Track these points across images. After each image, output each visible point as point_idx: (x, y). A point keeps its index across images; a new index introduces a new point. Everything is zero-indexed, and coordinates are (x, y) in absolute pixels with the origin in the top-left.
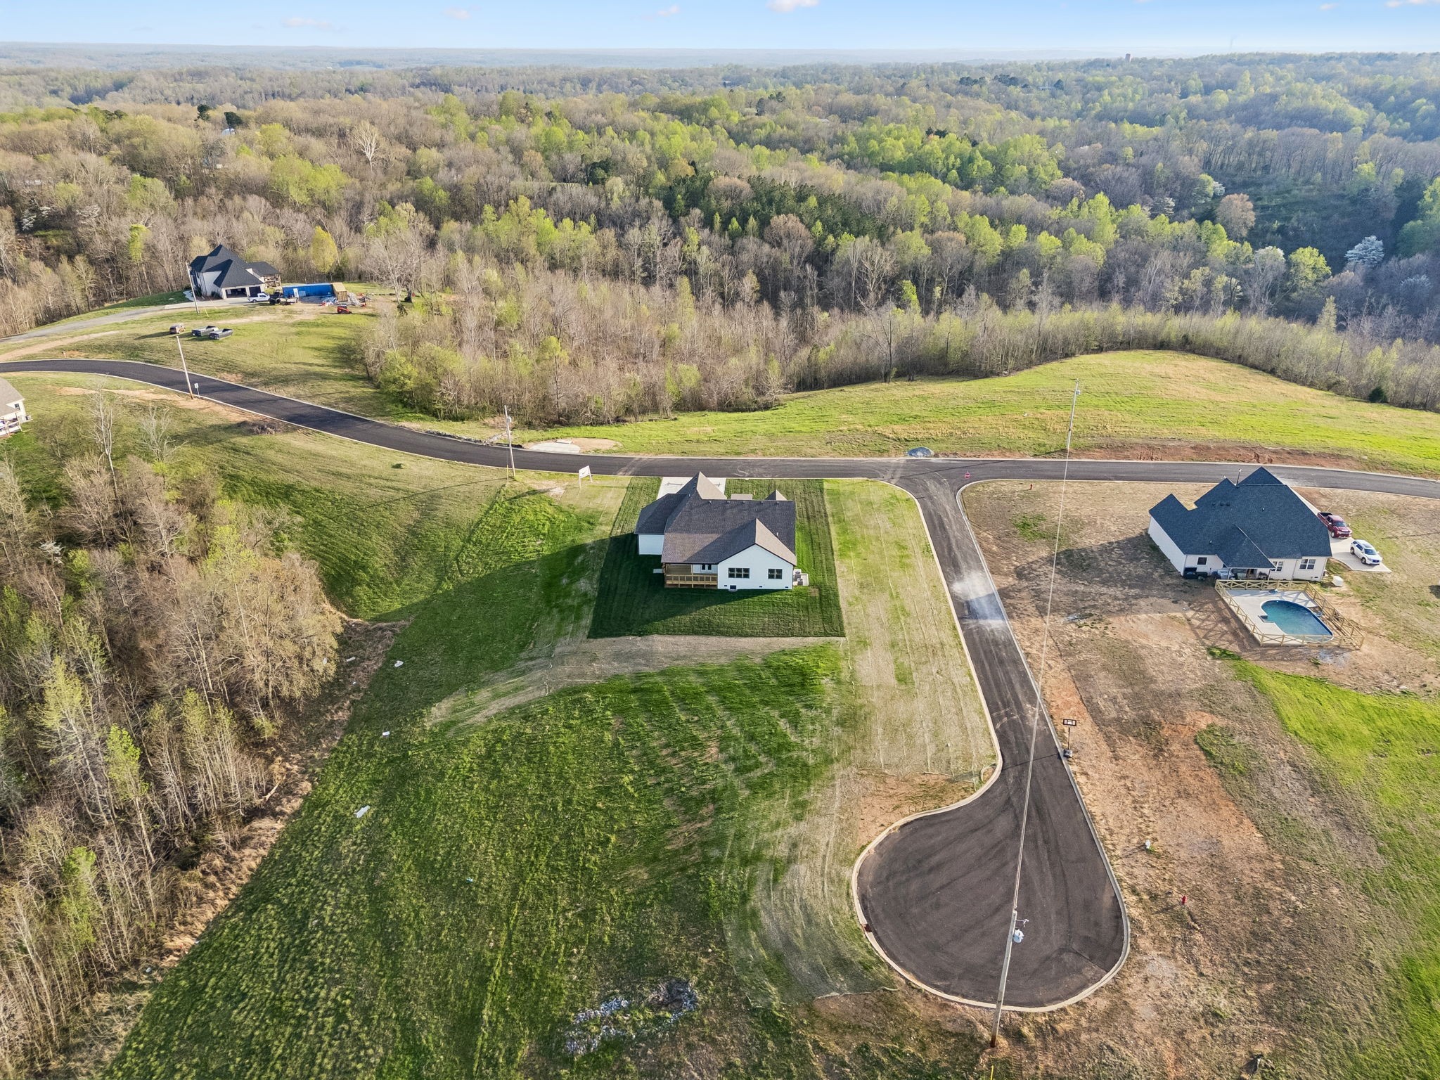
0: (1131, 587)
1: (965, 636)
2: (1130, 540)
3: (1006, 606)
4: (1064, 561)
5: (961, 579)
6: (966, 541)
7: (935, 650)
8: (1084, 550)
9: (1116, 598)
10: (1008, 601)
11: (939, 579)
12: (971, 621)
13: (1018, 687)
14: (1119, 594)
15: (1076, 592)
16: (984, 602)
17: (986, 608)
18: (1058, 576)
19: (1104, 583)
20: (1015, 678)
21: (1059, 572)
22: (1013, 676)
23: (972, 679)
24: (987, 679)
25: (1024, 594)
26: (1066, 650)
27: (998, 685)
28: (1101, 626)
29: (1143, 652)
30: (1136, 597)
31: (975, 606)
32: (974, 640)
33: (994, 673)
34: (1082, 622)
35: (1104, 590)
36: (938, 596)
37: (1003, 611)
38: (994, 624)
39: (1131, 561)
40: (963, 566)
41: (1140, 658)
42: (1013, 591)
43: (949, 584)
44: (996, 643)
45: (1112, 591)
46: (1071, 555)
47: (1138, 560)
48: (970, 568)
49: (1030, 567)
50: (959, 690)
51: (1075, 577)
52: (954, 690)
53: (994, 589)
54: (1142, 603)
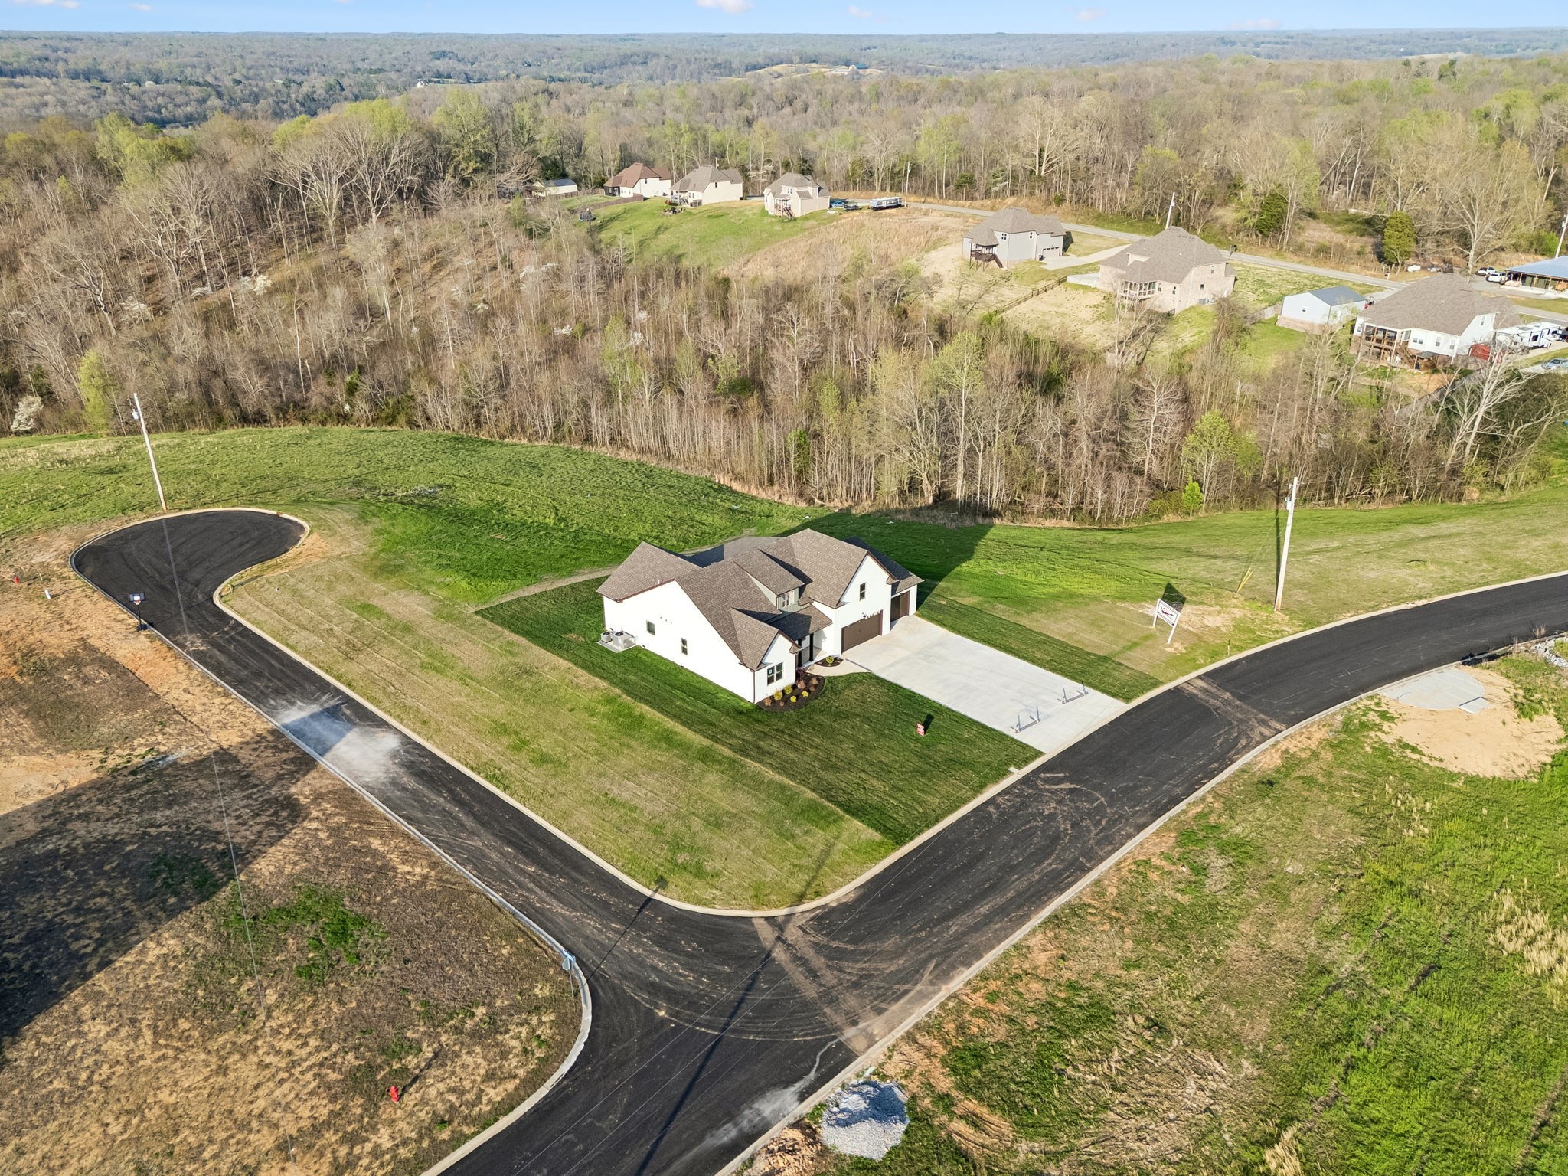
0: (54, 855)
1: (328, 684)
2: (51, 997)
3: (290, 745)
4: (213, 866)
5: (394, 754)
6: (444, 835)
7: (351, 649)
8: (173, 913)
9: (85, 817)
10: (292, 754)
11: (429, 739)
12: (332, 703)
13: (223, 659)
14: (79, 827)
15: (169, 806)
16: (332, 737)
17: (322, 729)
18: (215, 826)
19: (113, 845)
20: (233, 666)
21: (216, 836)
22: (235, 667)
23: (287, 645)
24: (268, 652)
25: (269, 774)
26: (167, 715)
27: (251, 652)
28: (111, 763)
29: (40, 742)
30: (44, 834)
31: (338, 726)
32: (313, 683)
33: (261, 659)
34: (149, 757)
35: (112, 829)
36: (405, 710)
37: (293, 738)
38: (294, 714)
39: (51, 927)
40: (407, 780)
41: (42, 736)
42: (291, 773)
43: (406, 740)
44: (278, 692)
45: (96, 829)
46: (199, 886)
47: (32, 938)
48: (394, 783)
49: (279, 827)
50: (294, 627)
51: (179, 838)
52: (299, 625)
53: (324, 762)
54: (32, 827)
